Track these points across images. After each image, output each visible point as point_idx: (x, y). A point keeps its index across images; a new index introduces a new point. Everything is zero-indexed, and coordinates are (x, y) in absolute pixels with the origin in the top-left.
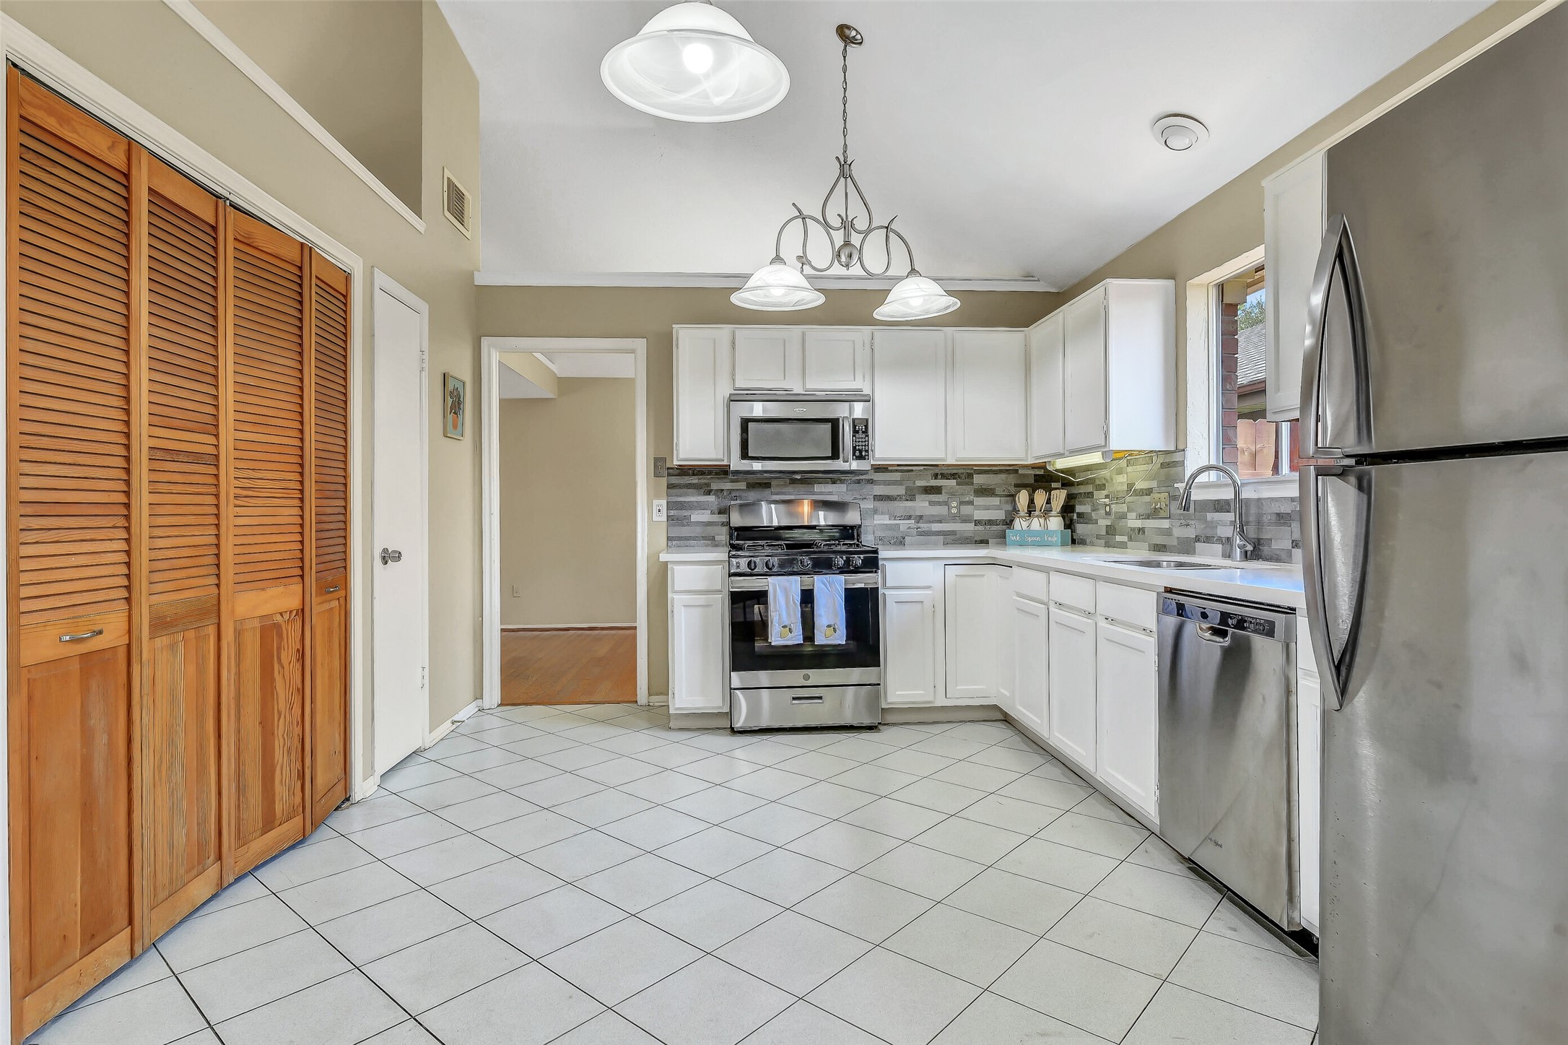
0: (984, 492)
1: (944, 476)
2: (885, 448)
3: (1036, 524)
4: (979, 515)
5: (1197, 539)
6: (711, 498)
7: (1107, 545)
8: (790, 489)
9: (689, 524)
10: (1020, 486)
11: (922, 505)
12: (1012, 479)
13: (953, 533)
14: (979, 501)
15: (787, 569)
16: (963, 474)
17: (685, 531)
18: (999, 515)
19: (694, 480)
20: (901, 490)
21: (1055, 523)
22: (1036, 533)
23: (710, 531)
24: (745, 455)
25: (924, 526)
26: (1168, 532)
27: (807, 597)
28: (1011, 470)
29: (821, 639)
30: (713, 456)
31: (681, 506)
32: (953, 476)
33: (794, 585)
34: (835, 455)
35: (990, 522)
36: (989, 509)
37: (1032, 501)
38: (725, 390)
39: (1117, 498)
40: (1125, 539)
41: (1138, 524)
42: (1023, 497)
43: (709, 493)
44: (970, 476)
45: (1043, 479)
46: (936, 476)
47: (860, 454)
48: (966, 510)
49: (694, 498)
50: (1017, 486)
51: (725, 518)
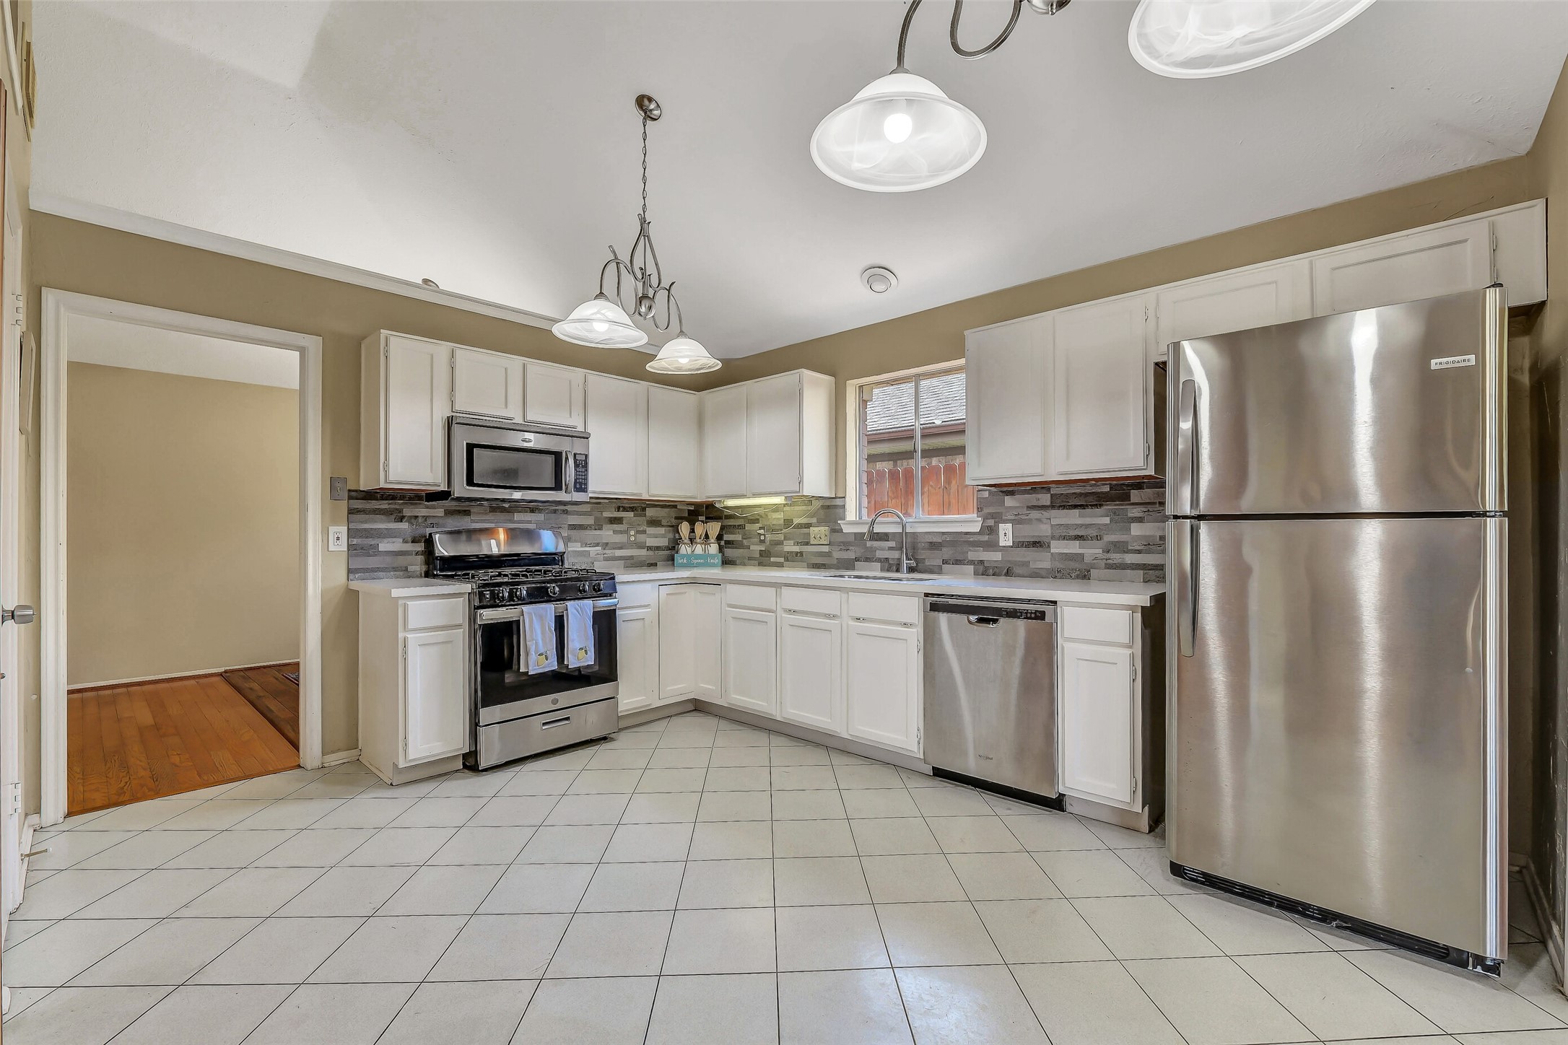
0: (654, 523)
1: (625, 509)
3: (699, 549)
4: (651, 542)
5: (857, 559)
6: (404, 526)
7: (761, 564)
8: (491, 516)
9: (377, 553)
10: (680, 519)
11: (608, 534)
12: (673, 513)
13: (631, 557)
14: (651, 530)
15: (539, 595)
16: (637, 507)
17: (372, 562)
18: (664, 542)
19: (384, 505)
20: (589, 520)
21: (713, 548)
22: (698, 556)
23: (401, 561)
24: (470, 482)
25: (609, 552)
26: (828, 554)
27: (560, 623)
28: (671, 505)
29: (573, 662)
30: (430, 481)
31: (368, 534)
32: (632, 509)
33: (549, 610)
34: (558, 486)
35: (658, 548)
36: (658, 537)
37: (692, 531)
38: (442, 412)
39: (773, 530)
40: (782, 560)
41: (796, 549)
42: (685, 528)
43: (401, 519)
44: (644, 509)
45: (702, 512)
46: (618, 509)
47: (581, 486)
48: (641, 538)
49: (382, 525)
50: (676, 518)
51: (420, 547)
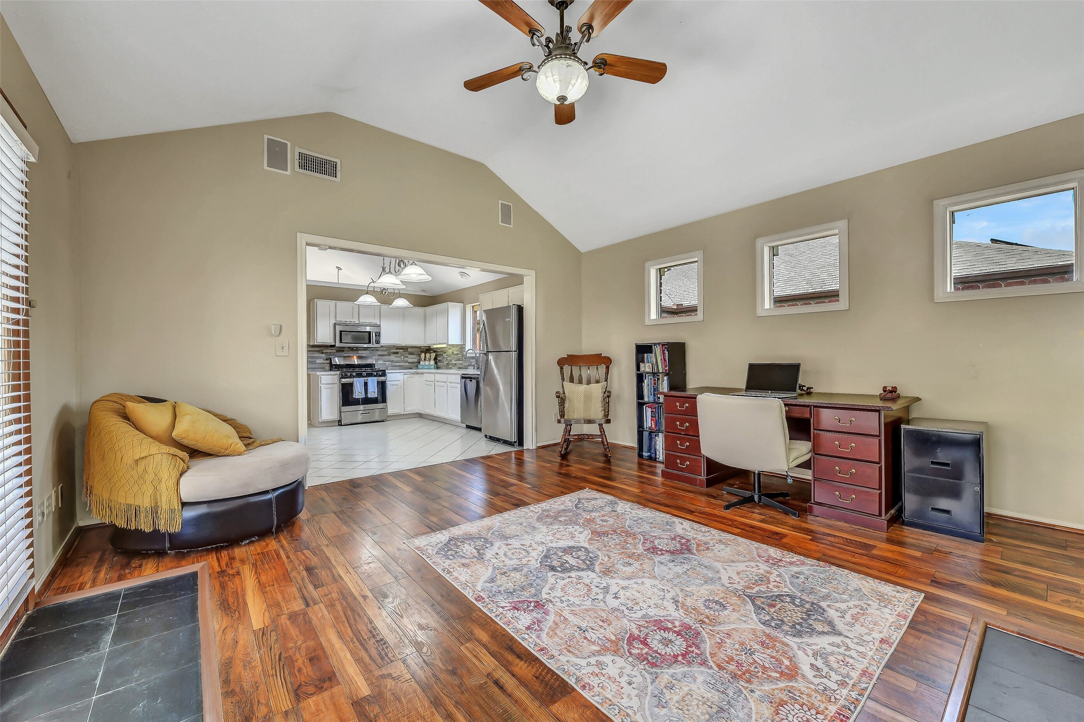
0: (411, 354)
1: (400, 349)
2: (385, 340)
3: (427, 363)
4: (410, 360)
6: (324, 355)
7: (447, 368)
8: (350, 352)
9: (316, 363)
10: (422, 352)
11: (393, 357)
12: (419, 350)
13: (402, 366)
14: (409, 356)
15: (359, 375)
16: (405, 349)
17: (314, 366)
18: (416, 360)
19: (317, 349)
20: (386, 353)
21: (432, 362)
22: (427, 365)
23: (323, 366)
24: (341, 342)
25: (394, 364)
26: (462, 364)
27: (366, 384)
28: (419, 348)
29: (370, 396)
30: (329, 341)
31: (313, 358)
32: (402, 349)
33: (362, 380)
34: (370, 342)
35: (413, 363)
36: (413, 359)
37: (425, 356)
38: (333, 321)
39: (449, 356)
40: (451, 366)
41: (455, 362)
42: (423, 355)
43: (323, 353)
44: (407, 349)
45: (428, 350)
46: (397, 349)
47: (378, 342)
48: (406, 359)
49: (317, 355)
50: (421, 352)
51: (329, 361)
